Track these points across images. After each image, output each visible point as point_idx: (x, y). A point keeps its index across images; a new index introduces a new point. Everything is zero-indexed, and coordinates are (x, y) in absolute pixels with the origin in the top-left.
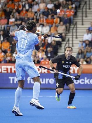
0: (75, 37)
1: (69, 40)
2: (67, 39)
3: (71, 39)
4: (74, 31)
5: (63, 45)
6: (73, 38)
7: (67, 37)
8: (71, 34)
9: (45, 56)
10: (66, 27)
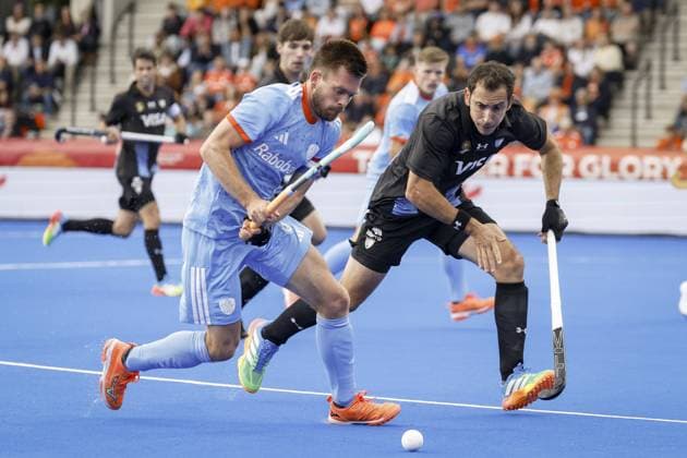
0: (669, 55)
1: (649, 67)
2: (642, 64)
3: (656, 63)
4: (670, 34)
5: (629, 84)
6: (663, 59)
7: (645, 56)
8: (656, 45)
9: (566, 122)
10: (642, 22)
